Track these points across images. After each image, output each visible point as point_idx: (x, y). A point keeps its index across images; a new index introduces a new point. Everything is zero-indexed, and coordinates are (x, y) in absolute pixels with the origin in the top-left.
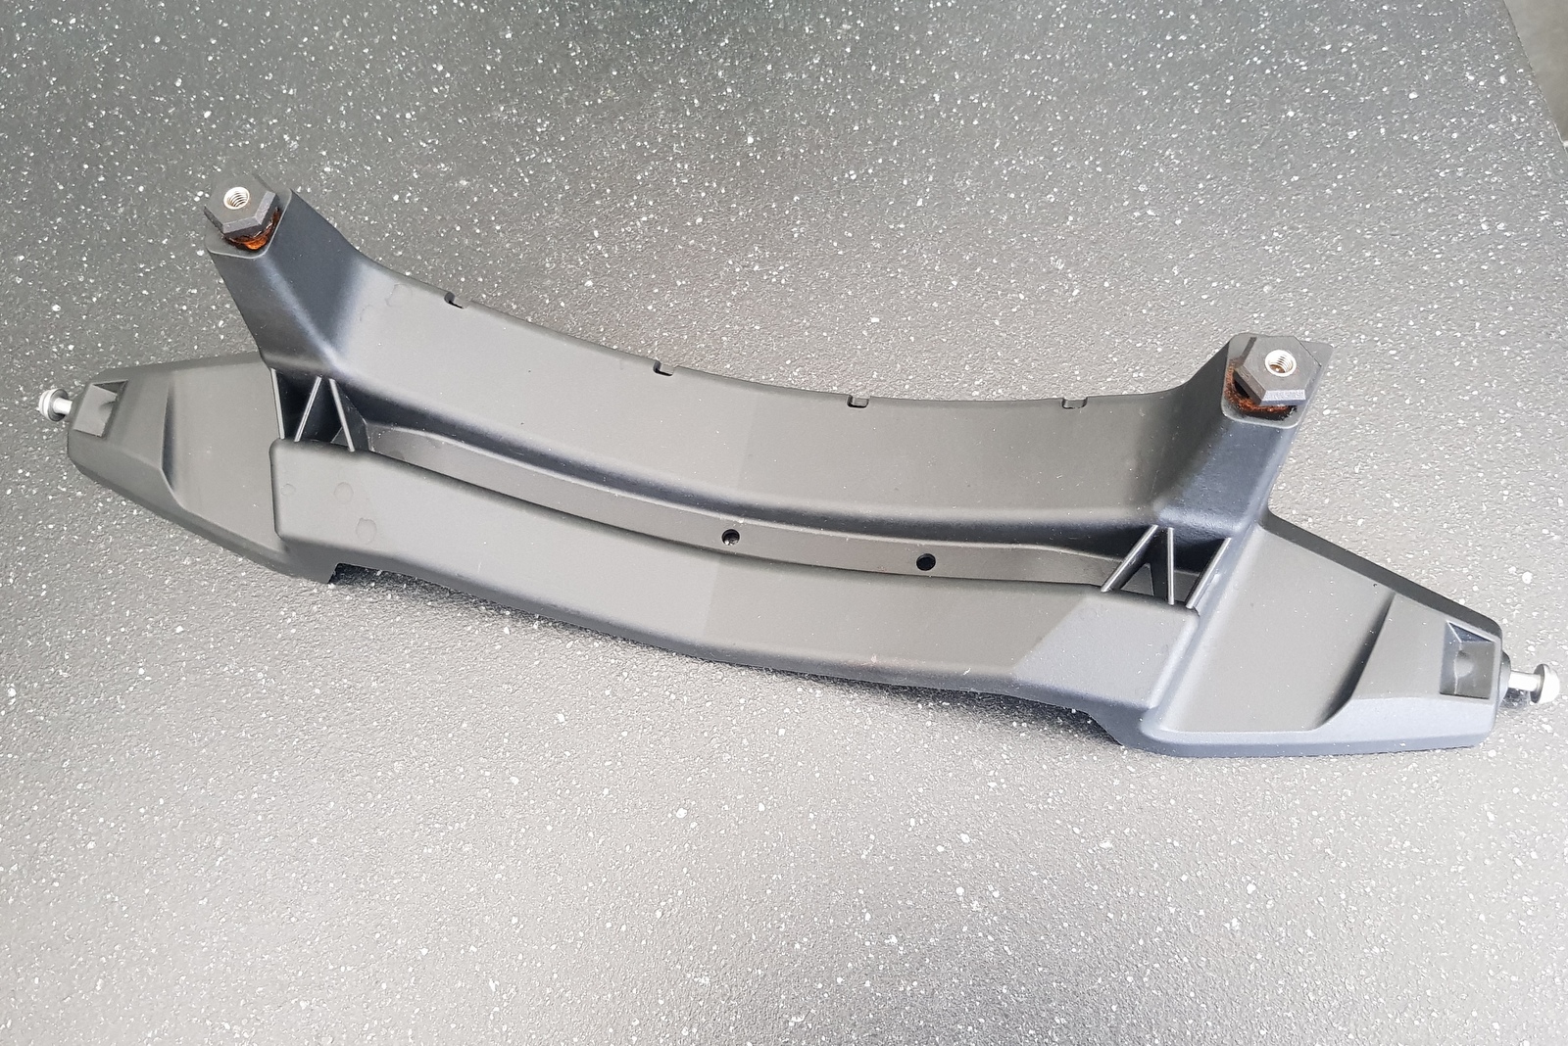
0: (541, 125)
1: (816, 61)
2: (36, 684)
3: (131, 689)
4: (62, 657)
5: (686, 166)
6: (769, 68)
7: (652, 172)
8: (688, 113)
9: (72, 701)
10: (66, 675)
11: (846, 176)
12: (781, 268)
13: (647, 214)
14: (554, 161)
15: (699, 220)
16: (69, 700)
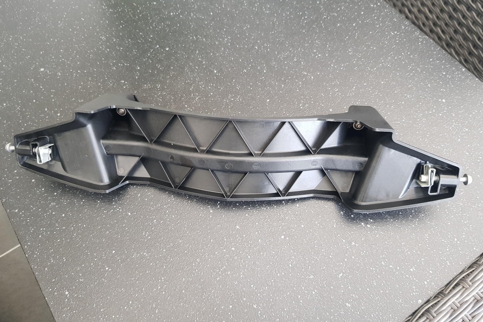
0: (158, 86)
1: (223, 49)
2: (74, 287)
3: (106, 275)
4: (79, 275)
5: (202, 83)
6: (212, 54)
7: (194, 87)
8: (196, 71)
9: (88, 287)
10: (83, 280)
11: (244, 71)
12: (239, 97)
13: (198, 97)
14: (166, 93)
15: (212, 94)
16: (87, 287)
